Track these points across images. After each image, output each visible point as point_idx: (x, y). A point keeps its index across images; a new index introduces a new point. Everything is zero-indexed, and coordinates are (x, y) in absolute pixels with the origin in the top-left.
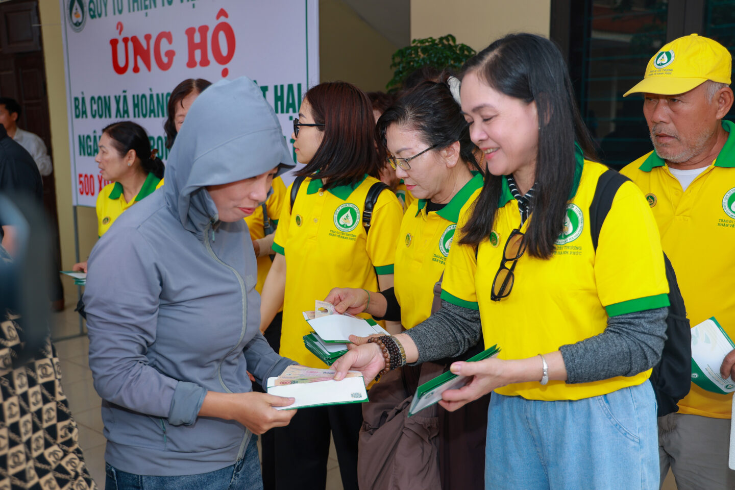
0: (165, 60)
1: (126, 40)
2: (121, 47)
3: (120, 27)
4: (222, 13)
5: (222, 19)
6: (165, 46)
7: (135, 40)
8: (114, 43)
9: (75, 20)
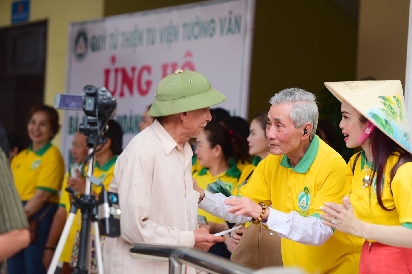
0: (144, 87)
1: (117, 71)
2: (112, 76)
3: (113, 59)
4: (189, 54)
5: (188, 59)
6: (145, 77)
7: (124, 71)
8: (107, 72)
9: (79, 51)
